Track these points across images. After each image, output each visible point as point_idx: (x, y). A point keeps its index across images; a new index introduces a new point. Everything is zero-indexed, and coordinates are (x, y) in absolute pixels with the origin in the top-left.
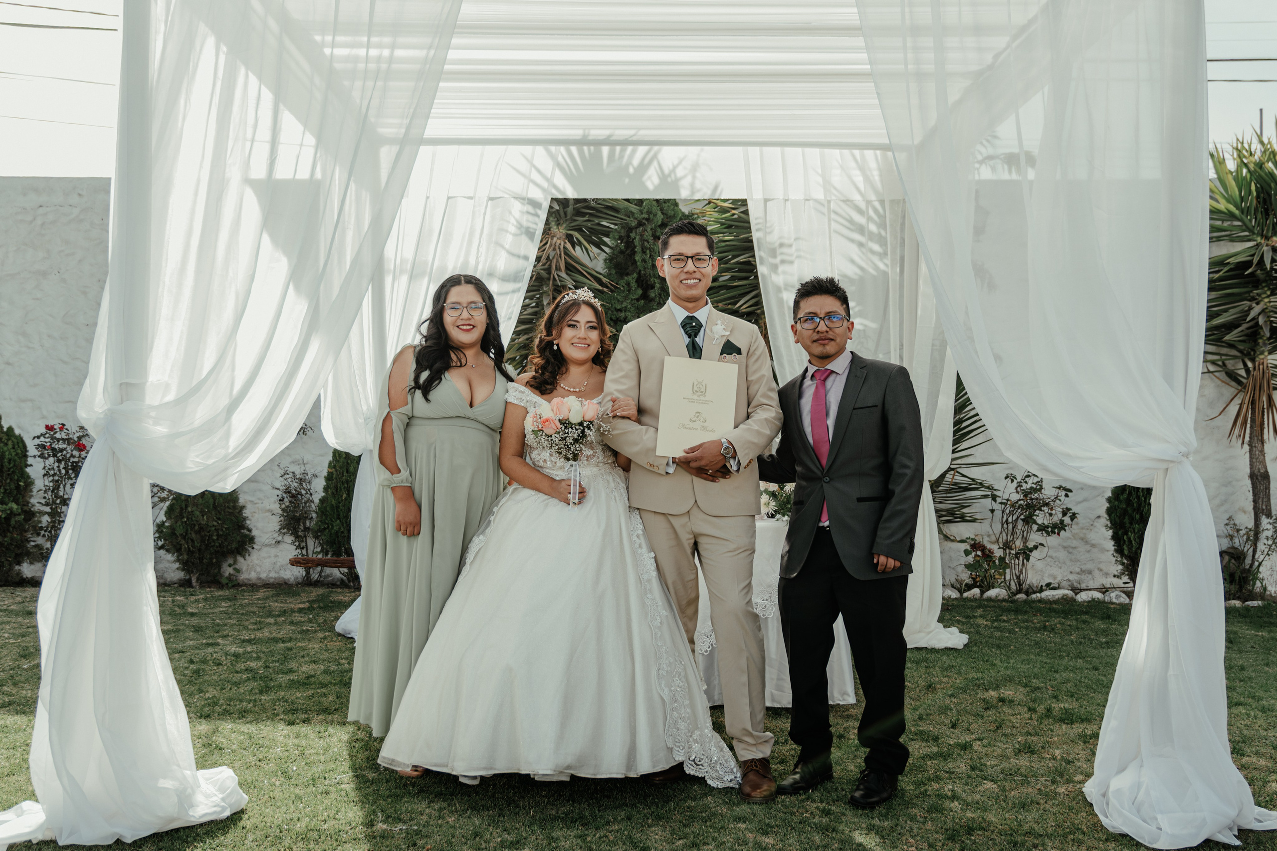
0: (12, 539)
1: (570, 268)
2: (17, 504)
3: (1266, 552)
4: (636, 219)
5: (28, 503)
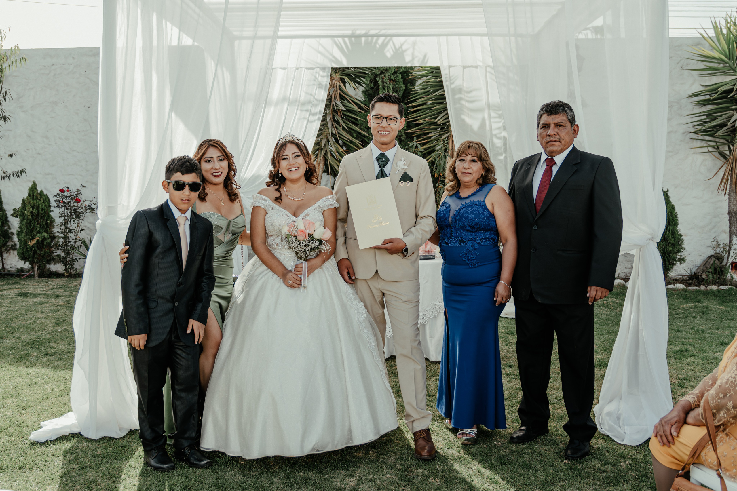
0: (45, 252)
1: (342, 98)
2: (47, 233)
3: (733, 257)
5: (52, 231)
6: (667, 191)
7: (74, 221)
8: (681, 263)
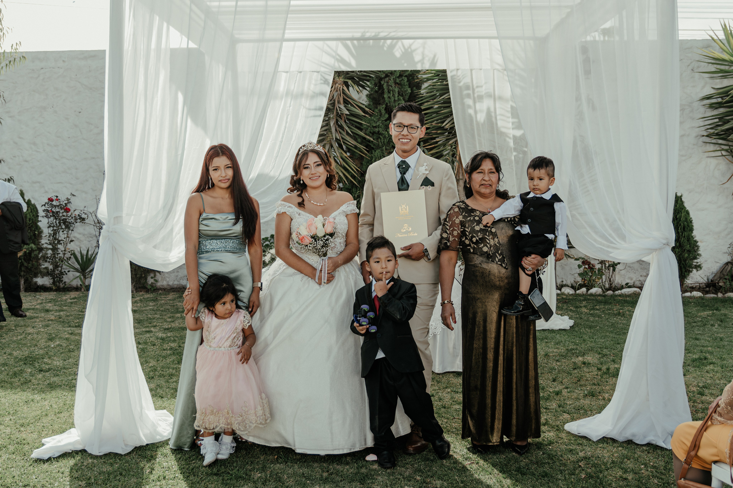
0: (33, 265)
1: (346, 102)
2: (35, 245)
4: (384, 74)
5: (40, 242)
6: (681, 196)
7: (63, 232)
8: (697, 271)
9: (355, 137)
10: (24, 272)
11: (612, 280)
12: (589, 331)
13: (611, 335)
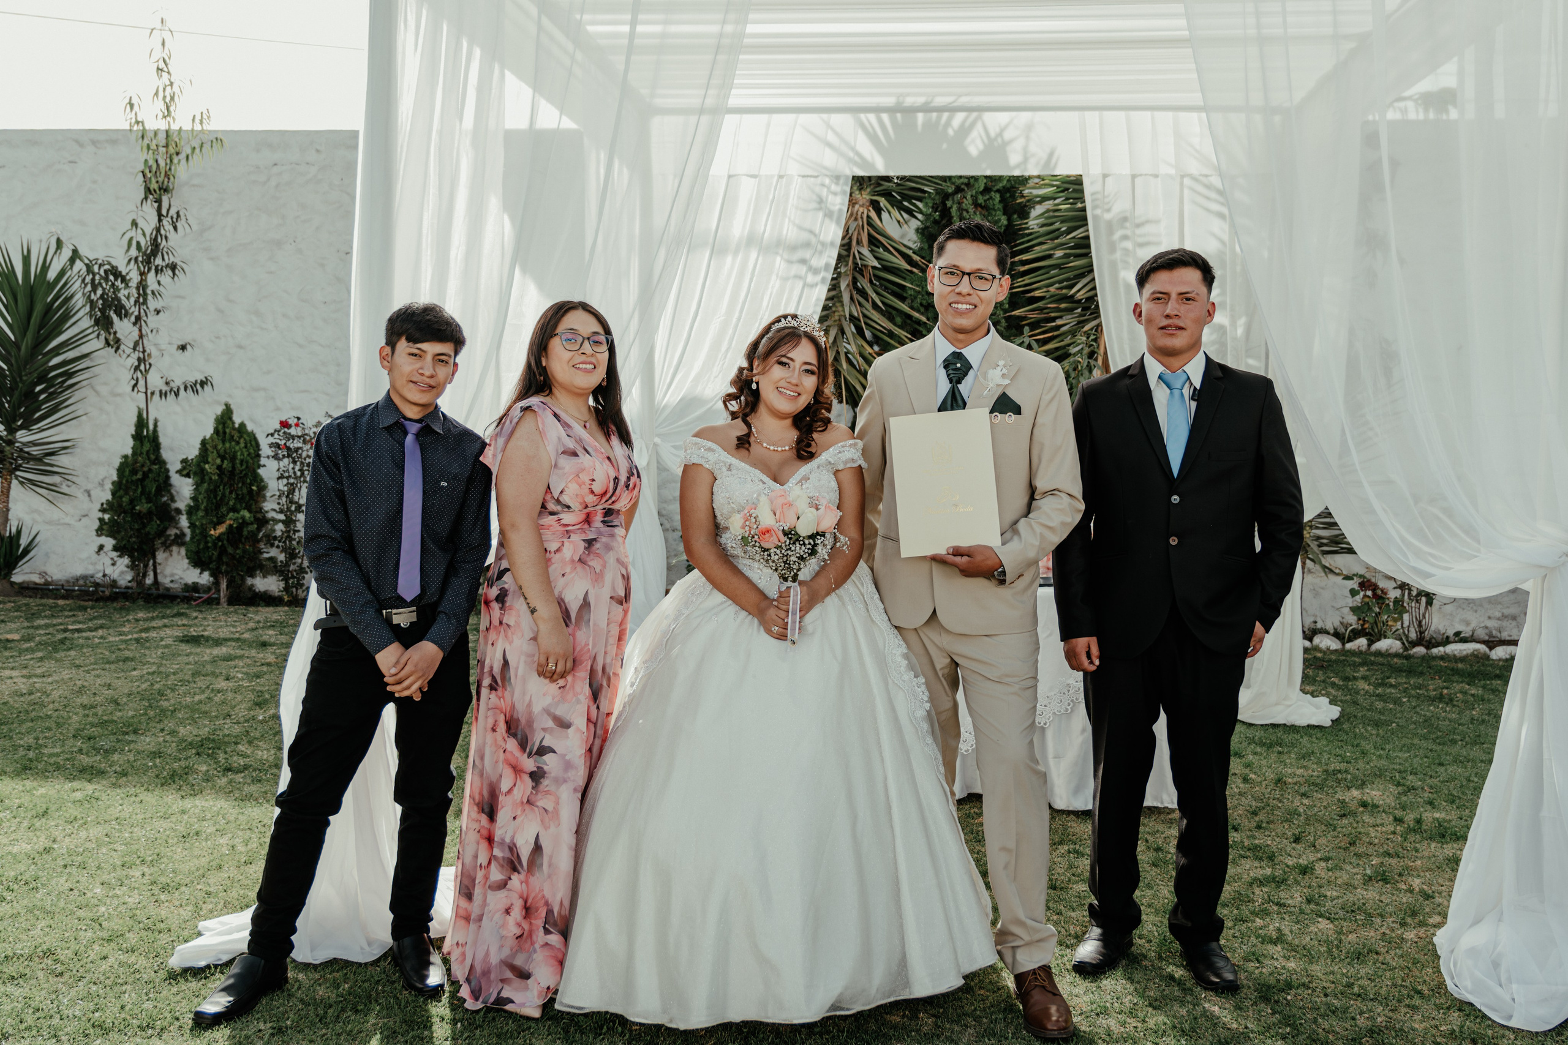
0: (244, 551)
1: (873, 242)
2: (250, 511)
4: (953, 183)
5: (261, 509)
9: (889, 313)
10: (227, 564)
11: (1423, 622)
12: (1374, 732)
13: (1424, 744)
